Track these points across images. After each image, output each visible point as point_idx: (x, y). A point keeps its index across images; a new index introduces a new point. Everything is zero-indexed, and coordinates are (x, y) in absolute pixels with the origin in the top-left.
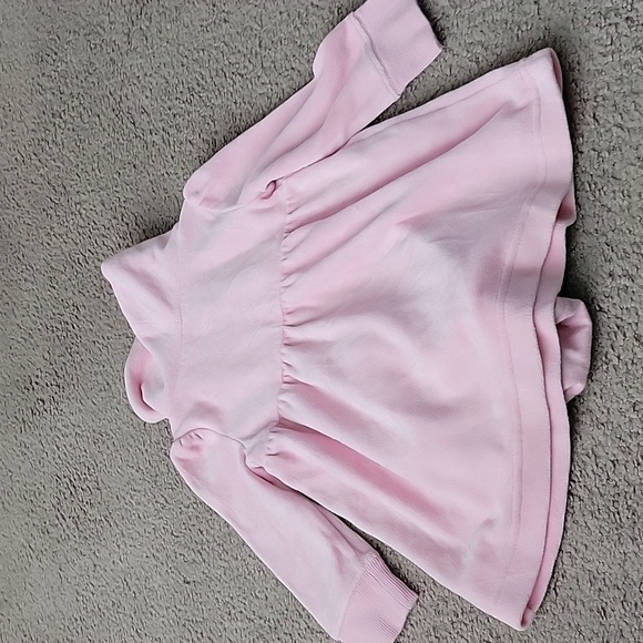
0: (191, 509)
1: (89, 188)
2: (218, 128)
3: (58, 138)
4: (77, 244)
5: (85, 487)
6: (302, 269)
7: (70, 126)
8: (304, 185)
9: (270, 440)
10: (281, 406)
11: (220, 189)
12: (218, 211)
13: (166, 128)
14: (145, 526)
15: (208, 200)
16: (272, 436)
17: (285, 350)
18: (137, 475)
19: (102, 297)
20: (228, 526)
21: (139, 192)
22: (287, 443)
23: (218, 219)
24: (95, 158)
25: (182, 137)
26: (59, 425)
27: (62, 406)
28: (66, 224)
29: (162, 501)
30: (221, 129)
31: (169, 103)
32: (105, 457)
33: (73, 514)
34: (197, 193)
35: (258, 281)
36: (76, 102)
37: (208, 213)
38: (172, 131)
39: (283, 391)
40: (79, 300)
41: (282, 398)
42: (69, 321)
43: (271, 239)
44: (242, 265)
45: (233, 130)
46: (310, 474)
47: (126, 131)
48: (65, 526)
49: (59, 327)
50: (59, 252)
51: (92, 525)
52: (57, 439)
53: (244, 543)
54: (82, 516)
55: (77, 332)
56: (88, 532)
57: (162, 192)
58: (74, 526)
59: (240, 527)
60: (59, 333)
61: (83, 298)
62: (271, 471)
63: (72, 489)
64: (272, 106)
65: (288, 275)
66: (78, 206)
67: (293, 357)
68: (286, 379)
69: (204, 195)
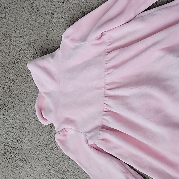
0: (61, 158)
1: (19, 35)
2: (75, 12)
3: (7, 17)
4: (14, 56)
5: (16, 147)
6: (115, 67)
7: (12, 12)
8: (115, 34)
9: (100, 134)
10: (103, 120)
11: (77, 35)
12: (76, 44)
13: (53, 12)
14: (41, 164)
15: (73, 40)
16: (101, 133)
17: (106, 99)
18: (38, 144)
19: (24, 76)
20: (77, 165)
21: (40, 37)
22: (107, 135)
23: (77, 47)
24: (22, 24)
25: (59, 16)
26: (6, 124)
27: (7, 117)
28: (9, 49)
29: (49, 154)
30: (77, 13)
31: (54, 3)
32: (25, 136)
33: (11, 157)
34: (68, 37)
35: (94, 72)
36: (14, 3)
37: (72, 45)
38: (55, 14)
39: (104, 115)
40: (15, 77)
41: (105, 117)
42: (10, 85)
43: (100, 55)
44: (87, 65)
45: (82, 13)
46: (116, 147)
47: (36, 14)
48: (7, 162)
49: (6, 87)
50: (6, 59)
51: (19, 162)
52: (5, 129)
53: (84, 172)
54: (15, 158)
55: (14, 89)
56: (17, 164)
57: (50, 37)
58: (11, 162)
59: (83, 166)
60: (6, 90)
61: (16, 77)
62: (100, 146)
63: (11, 148)
64: (99, 4)
65: (108, 69)
66: (15, 42)
67: (110, 102)
68: (105, 110)
69: (71, 37)
